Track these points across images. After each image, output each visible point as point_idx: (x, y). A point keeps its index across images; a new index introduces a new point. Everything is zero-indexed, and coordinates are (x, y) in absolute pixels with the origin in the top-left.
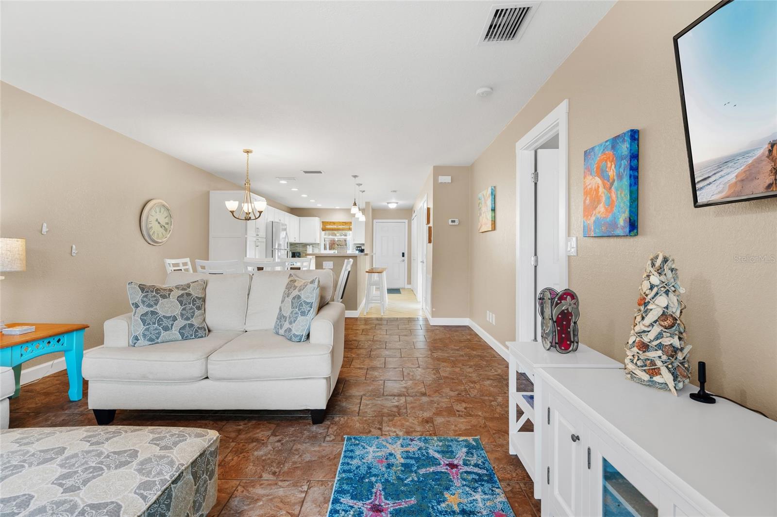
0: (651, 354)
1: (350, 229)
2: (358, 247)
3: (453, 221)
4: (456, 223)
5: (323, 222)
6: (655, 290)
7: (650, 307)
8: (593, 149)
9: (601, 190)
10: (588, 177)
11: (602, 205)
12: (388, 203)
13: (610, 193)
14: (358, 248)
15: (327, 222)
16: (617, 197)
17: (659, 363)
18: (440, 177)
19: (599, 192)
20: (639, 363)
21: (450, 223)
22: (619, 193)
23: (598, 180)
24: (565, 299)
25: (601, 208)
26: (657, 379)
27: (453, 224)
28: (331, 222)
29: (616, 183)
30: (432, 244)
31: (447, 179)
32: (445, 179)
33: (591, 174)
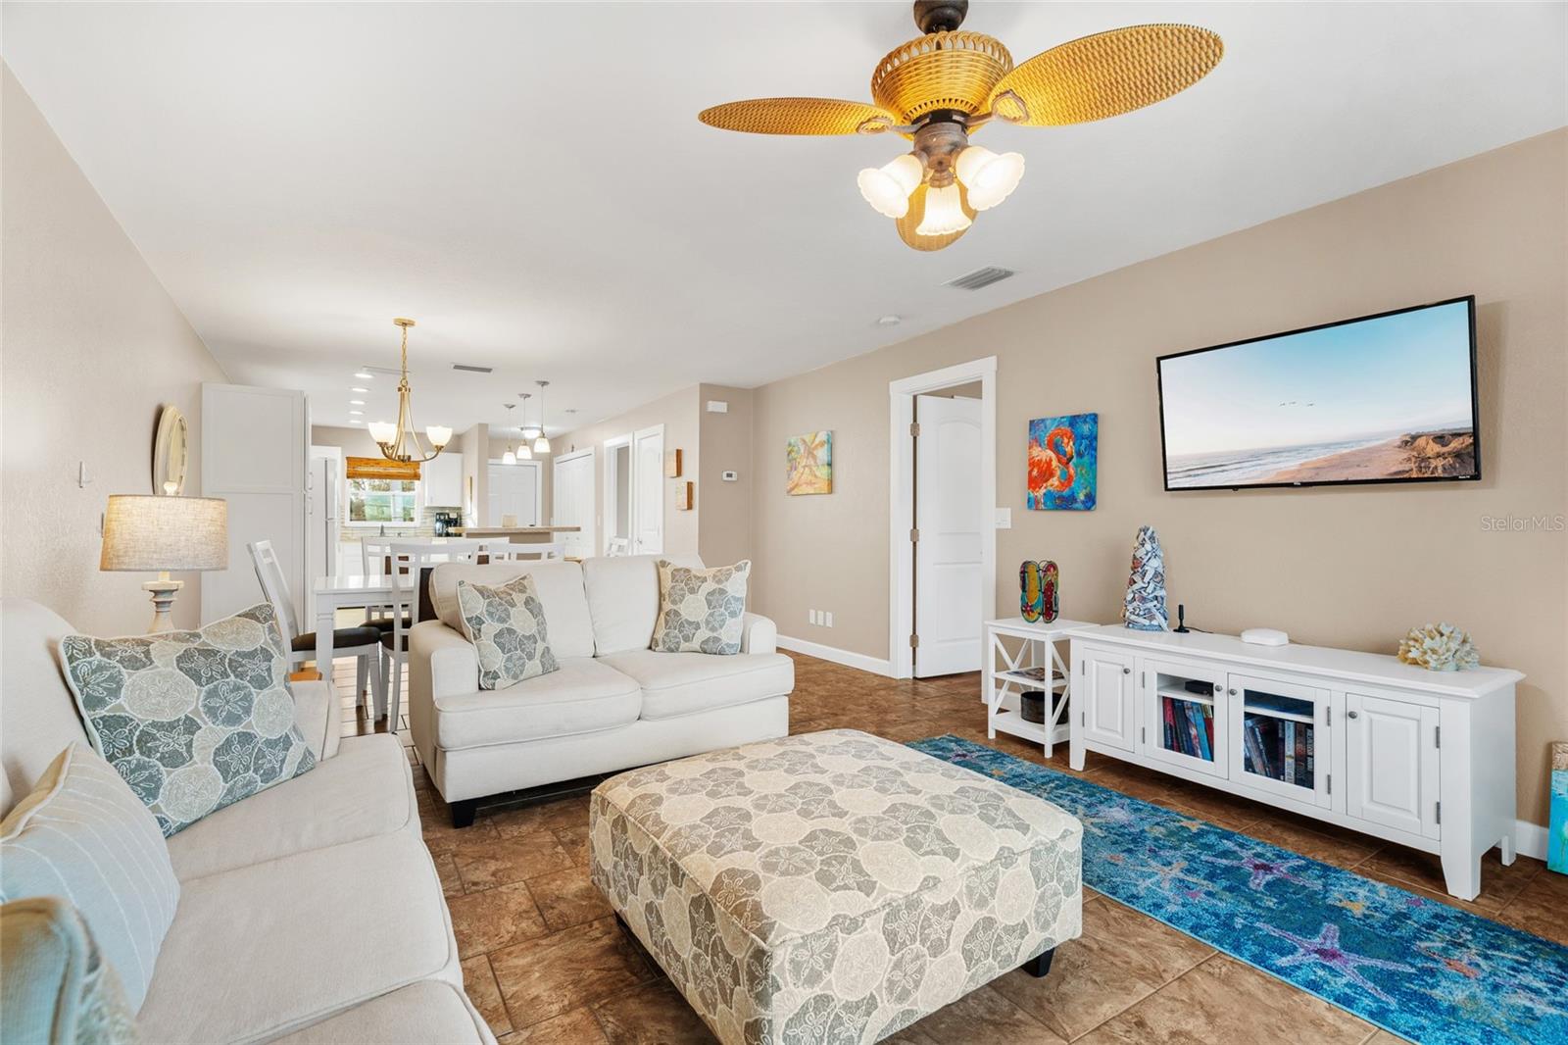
0: (1150, 605)
1: (417, 477)
2: (440, 514)
3: (729, 475)
4: (734, 479)
5: (347, 458)
6: (1149, 555)
7: (1146, 568)
8: (1043, 420)
9: (1054, 463)
10: (1035, 448)
11: (1055, 479)
12: (522, 429)
13: (1067, 468)
14: (442, 517)
15: (361, 460)
16: (1076, 472)
17: (1154, 610)
18: (710, 402)
19: (1051, 465)
20: (1141, 613)
21: (725, 478)
22: (1079, 469)
23: (1050, 453)
24: (1049, 570)
25: (1055, 481)
26: (1154, 622)
27: (730, 479)
28: (369, 459)
29: (1074, 460)
30: (695, 512)
31: (721, 407)
32: (718, 407)
33: (1040, 446)
